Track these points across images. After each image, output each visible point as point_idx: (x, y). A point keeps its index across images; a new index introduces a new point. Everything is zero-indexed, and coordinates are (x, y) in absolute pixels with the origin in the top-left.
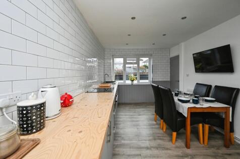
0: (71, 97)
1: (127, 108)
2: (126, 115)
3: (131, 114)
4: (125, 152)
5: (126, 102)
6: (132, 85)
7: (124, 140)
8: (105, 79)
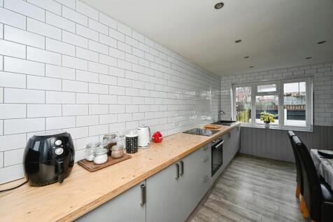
0: (160, 136)
1: (252, 163)
2: (244, 172)
3: (256, 173)
4: (220, 211)
5: (254, 154)
6: (267, 129)
7: (226, 199)
8: (219, 118)
